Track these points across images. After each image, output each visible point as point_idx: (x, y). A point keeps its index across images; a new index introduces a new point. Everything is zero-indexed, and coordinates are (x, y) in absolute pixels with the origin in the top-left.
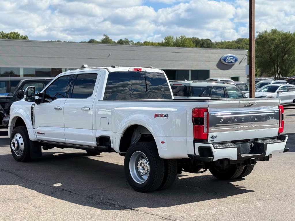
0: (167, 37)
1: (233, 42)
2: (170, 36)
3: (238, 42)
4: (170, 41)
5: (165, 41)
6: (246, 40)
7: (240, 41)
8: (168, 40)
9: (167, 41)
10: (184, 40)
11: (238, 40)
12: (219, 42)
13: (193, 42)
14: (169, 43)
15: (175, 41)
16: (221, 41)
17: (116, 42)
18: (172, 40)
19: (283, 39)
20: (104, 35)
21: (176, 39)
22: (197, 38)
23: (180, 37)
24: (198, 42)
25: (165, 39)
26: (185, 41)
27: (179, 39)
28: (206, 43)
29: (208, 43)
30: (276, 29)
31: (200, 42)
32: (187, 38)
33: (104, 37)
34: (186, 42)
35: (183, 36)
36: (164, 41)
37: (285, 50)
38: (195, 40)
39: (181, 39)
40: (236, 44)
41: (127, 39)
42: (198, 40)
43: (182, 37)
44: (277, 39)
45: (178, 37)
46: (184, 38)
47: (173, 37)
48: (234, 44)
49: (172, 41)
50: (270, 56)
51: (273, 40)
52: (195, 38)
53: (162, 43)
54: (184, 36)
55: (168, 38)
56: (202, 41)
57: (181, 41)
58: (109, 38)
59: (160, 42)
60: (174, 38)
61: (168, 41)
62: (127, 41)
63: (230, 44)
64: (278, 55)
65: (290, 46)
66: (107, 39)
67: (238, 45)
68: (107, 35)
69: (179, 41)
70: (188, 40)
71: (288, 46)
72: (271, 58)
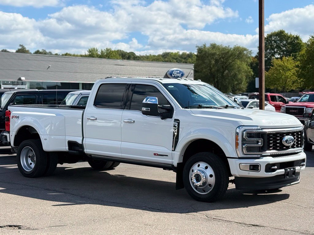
0: (91, 49)
1: (159, 56)
2: (94, 48)
3: (165, 56)
4: (95, 53)
5: (89, 54)
6: (172, 55)
7: (167, 55)
8: (92, 52)
9: (90, 53)
10: (110, 52)
11: (163, 54)
12: (143, 56)
13: (120, 55)
14: (94, 56)
15: (100, 54)
16: (146, 55)
17: (32, 53)
18: (97, 52)
19: (223, 54)
20: (21, 45)
21: (100, 51)
22: (122, 51)
23: (106, 50)
24: (124, 55)
25: (89, 51)
26: (111, 54)
27: (104, 51)
28: (132, 56)
29: (135, 56)
30: (215, 43)
31: (126, 55)
32: (112, 51)
33: (20, 48)
34: (112, 56)
35: (108, 48)
36: (87, 53)
37: (226, 65)
38: (121, 53)
39: (106, 52)
40: (162, 58)
41: (45, 51)
42: (124, 53)
43: (107, 50)
44: (218, 54)
45: (103, 50)
46: (109, 51)
47: (97, 49)
48: (160, 58)
49: (96, 54)
50: (210, 71)
51: (214, 54)
52: (120, 50)
53: (86, 55)
54: (110, 48)
55: (92, 51)
56: (128, 55)
57: (107, 53)
58: (25, 48)
59: (83, 54)
60: (98, 51)
61: (92, 54)
62: (44, 52)
63: (155, 58)
64: (218, 71)
65: (230, 61)
66: (24, 49)
67: (165, 59)
68: (23, 46)
69: (104, 53)
70: (114, 53)
71: (229, 62)
72: (211, 73)
